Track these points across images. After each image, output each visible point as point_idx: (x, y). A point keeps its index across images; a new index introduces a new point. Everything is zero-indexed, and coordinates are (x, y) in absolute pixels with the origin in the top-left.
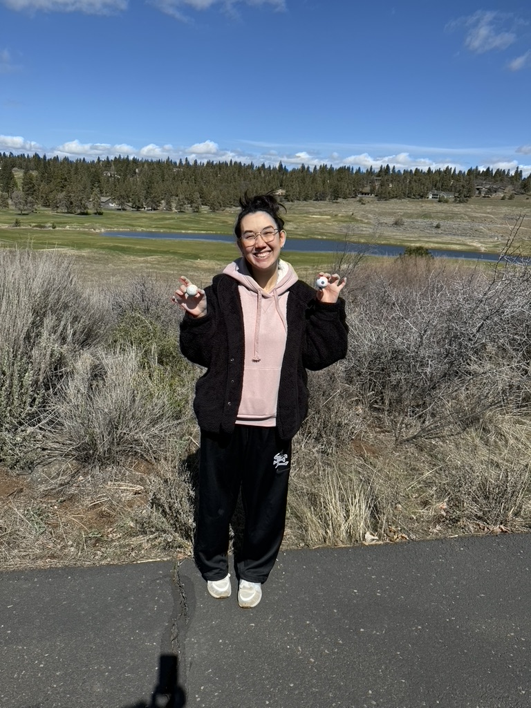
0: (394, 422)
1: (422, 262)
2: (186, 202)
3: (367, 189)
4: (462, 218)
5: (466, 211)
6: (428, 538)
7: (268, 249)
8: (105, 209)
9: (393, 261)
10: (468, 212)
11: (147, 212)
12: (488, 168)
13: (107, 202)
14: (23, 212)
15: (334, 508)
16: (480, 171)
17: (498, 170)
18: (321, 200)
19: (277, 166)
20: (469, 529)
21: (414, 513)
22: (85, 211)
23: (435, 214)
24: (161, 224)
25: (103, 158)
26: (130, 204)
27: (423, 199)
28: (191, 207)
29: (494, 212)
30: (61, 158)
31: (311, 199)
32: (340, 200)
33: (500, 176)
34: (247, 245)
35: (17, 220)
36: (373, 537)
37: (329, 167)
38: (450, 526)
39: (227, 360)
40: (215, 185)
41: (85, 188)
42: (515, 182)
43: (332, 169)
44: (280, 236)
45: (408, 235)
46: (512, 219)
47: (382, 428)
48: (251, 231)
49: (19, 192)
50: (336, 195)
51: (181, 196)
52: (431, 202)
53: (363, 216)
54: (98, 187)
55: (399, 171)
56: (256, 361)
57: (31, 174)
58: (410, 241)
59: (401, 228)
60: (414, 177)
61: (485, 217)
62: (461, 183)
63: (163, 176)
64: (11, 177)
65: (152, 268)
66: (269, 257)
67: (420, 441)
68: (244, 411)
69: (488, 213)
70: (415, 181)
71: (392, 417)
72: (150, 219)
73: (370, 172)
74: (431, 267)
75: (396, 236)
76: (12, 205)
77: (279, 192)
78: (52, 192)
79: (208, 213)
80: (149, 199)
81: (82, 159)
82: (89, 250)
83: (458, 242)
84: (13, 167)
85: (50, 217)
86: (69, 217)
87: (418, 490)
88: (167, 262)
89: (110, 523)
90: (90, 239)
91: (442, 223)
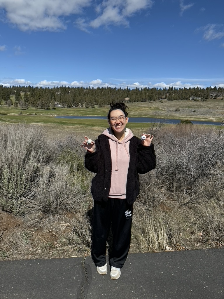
0: (178, 196)
1: (188, 126)
2: (89, 104)
3: (164, 96)
4: (205, 107)
6: (194, 249)
7: (121, 124)
8: (57, 107)
9: (176, 126)
10: (207, 105)
11: (73, 108)
12: (215, 87)
13: (57, 104)
14: (24, 109)
15: (152, 234)
16: (212, 88)
17: (219, 87)
18: (144, 101)
19: (126, 88)
20: (213, 245)
21: (188, 237)
22: (49, 108)
23: (193, 106)
24: (79, 113)
25: (56, 87)
26: (67, 105)
27: (188, 100)
28: (91, 105)
29: (219, 105)
30: (39, 87)
31: (140, 101)
32: (152, 101)
33: (220, 90)
34: (112, 122)
35: (21, 112)
36: (170, 248)
37: (147, 88)
38: (204, 243)
39: (105, 170)
40: (101, 97)
41: (49, 99)
43: (149, 89)
44: (126, 119)
45: (182, 115)
47: (173, 199)
48: (114, 117)
49: (22, 101)
50: (151, 99)
51: (87, 101)
52: (191, 101)
53: (162, 108)
54: (54, 98)
55: (177, 89)
56: (117, 170)
57: (27, 94)
58: (183, 117)
59: (179, 112)
60: (184, 91)
61: (215, 107)
62: (204, 93)
63: (80, 94)
64: (19, 95)
65: (75, 130)
66: (121, 127)
67: (190, 205)
68: (112, 192)
69: (216, 105)
70: (184, 93)
71: (177, 194)
72: (75, 111)
73: (165, 90)
74: (192, 128)
75: (176, 115)
76: (19, 106)
77: (127, 99)
78: (35, 100)
79: (98, 108)
80: (74, 103)
81: (48, 87)
82: (50, 124)
83: (203, 118)
84: (20, 91)
85: (34, 110)
86: (42, 110)
87: (189, 227)
88: (81, 128)
89: (56, 240)
90: (51, 119)
91: (196, 110)
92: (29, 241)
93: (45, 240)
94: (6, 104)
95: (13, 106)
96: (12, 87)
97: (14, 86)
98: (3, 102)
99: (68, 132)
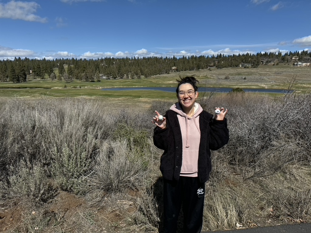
0: (241, 170)
1: (239, 94)
2: (135, 74)
3: (212, 64)
4: (255, 74)
5: (257, 71)
6: (266, 225)
7: (189, 98)
8: (101, 79)
9: (226, 94)
10: (258, 71)
11: (118, 80)
12: (266, 52)
13: (102, 76)
14: (68, 82)
15: (221, 212)
16: (262, 54)
17: (270, 53)
18: (192, 70)
19: (172, 57)
20: (285, 221)
21: (258, 213)
22: (93, 80)
23: (243, 73)
24: (125, 84)
25: (100, 58)
26: (112, 77)
27: (237, 67)
28: (137, 76)
29: (270, 71)
30: (83, 59)
31: (187, 70)
32: (200, 70)
33: (271, 55)
35: (65, 85)
36: (240, 225)
37: (195, 56)
38: (275, 219)
39: (175, 147)
40: (147, 67)
41: (93, 71)
42: (279, 57)
43: (196, 57)
44: (195, 94)
45: (232, 83)
46: (279, 73)
47: (236, 173)
48: (183, 91)
49: (66, 74)
50: (199, 68)
51: (133, 72)
52: (241, 68)
53: (211, 76)
54: (98, 70)
55: (226, 56)
56: (187, 147)
57: (71, 66)
58: (233, 86)
59: (228, 80)
60: (233, 58)
61: (267, 73)
62: (254, 59)
63: (125, 65)
64: (63, 68)
65: (121, 103)
66: (189, 102)
67: (256, 178)
68: (183, 170)
69: (267, 71)
70: (233, 60)
71: (240, 168)
72: (120, 82)
73: (213, 57)
74: (244, 97)
75: (226, 84)
76: (63, 79)
77: (174, 68)
78: (79, 73)
79: (144, 79)
80: (119, 74)
81: (91, 59)
82: (95, 96)
83: (255, 85)
84: (64, 64)
85: (79, 83)
86: (87, 83)
87: (257, 202)
88: (128, 99)
89: (120, 219)
90: (96, 92)
91: (247, 77)
92: (93, 221)
93: (110, 220)
94: (50, 78)
95: (56, 80)
96: (55, 60)
97: (57, 59)
98: (46, 76)
99: (114, 104)
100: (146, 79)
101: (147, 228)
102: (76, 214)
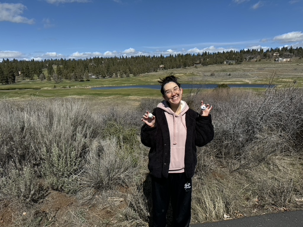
0: (228, 163)
1: (225, 90)
2: (123, 73)
3: (198, 62)
4: (239, 70)
6: (252, 215)
7: (177, 95)
8: (91, 78)
9: (212, 91)
10: (242, 68)
11: (108, 78)
12: (249, 49)
13: (91, 76)
14: (57, 82)
16: (245, 51)
17: (253, 50)
18: (179, 68)
19: (160, 55)
20: (269, 210)
21: (244, 204)
22: (82, 80)
23: (228, 70)
24: (114, 83)
25: (89, 58)
26: (101, 76)
27: (222, 64)
28: (126, 75)
29: (253, 67)
30: (72, 59)
31: (175, 68)
32: (187, 67)
33: (254, 52)
35: (55, 85)
36: (227, 216)
37: (181, 54)
38: (260, 209)
39: (163, 145)
40: (135, 65)
41: (82, 71)
42: (261, 54)
43: (182, 55)
44: (180, 90)
45: (217, 79)
46: (261, 69)
47: (223, 166)
48: (169, 90)
49: (55, 74)
50: (185, 65)
51: (121, 71)
52: (225, 65)
53: (197, 73)
54: (87, 70)
55: (211, 53)
56: (175, 144)
57: (60, 67)
58: (218, 82)
59: (214, 77)
60: (218, 55)
62: (238, 56)
63: (113, 64)
64: (52, 68)
65: (111, 101)
66: (178, 99)
67: (240, 170)
69: (251, 68)
70: (218, 57)
71: (226, 161)
72: (109, 81)
73: (199, 55)
74: (229, 92)
75: (212, 80)
76: (52, 79)
77: (161, 66)
78: (68, 73)
79: (133, 77)
80: (108, 73)
81: (80, 59)
82: (85, 96)
83: (239, 81)
84: (53, 64)
85: (67, 83)
86: (76, 83)
87: (243, 193)
88: (117, 98)
89: (112, 216)
90: (85, 91)
91: (231, 73)
92: (84, 219)
93: (101, 218)
94: (39, 78)
95: (46, 80)
96: (43, 61)
97: (45, 59)
98: (35, 77)
99: (104, 103)
100: (134, 78)
101: (138, 223)
102: (67, 213)
